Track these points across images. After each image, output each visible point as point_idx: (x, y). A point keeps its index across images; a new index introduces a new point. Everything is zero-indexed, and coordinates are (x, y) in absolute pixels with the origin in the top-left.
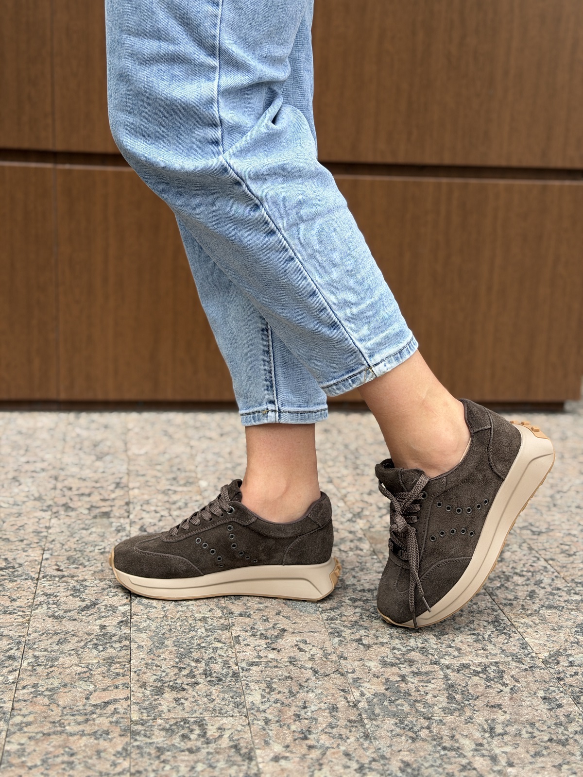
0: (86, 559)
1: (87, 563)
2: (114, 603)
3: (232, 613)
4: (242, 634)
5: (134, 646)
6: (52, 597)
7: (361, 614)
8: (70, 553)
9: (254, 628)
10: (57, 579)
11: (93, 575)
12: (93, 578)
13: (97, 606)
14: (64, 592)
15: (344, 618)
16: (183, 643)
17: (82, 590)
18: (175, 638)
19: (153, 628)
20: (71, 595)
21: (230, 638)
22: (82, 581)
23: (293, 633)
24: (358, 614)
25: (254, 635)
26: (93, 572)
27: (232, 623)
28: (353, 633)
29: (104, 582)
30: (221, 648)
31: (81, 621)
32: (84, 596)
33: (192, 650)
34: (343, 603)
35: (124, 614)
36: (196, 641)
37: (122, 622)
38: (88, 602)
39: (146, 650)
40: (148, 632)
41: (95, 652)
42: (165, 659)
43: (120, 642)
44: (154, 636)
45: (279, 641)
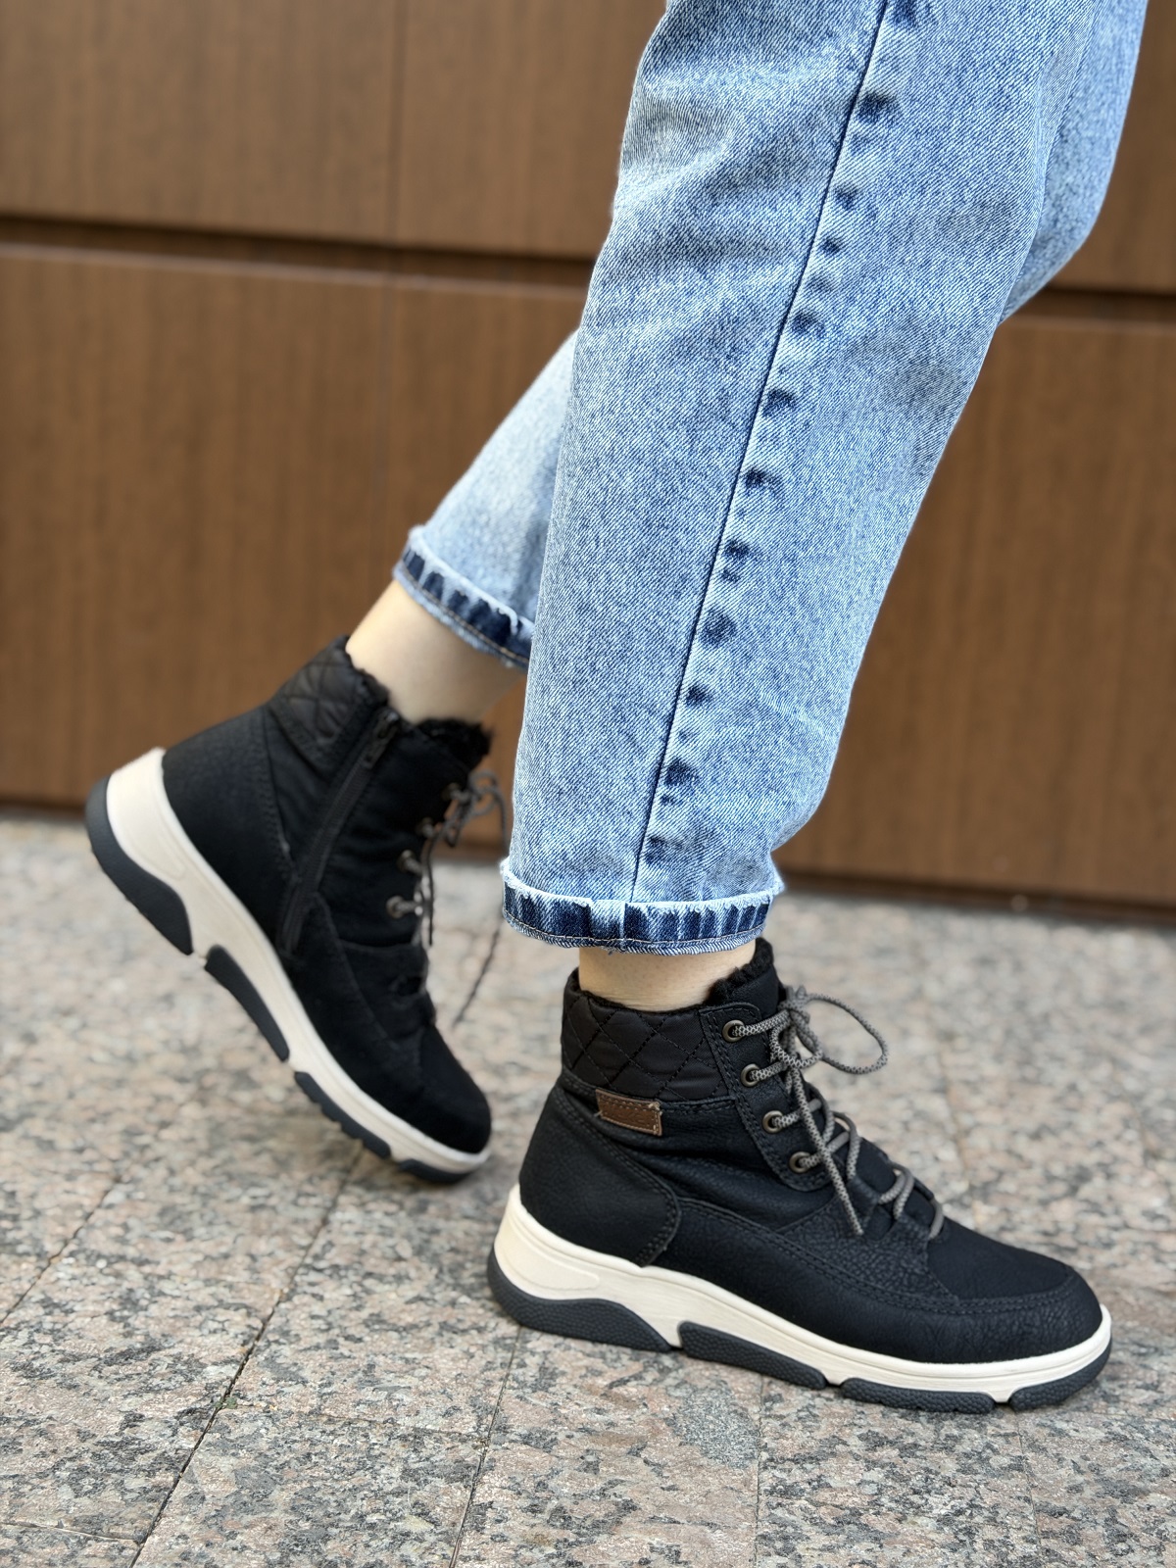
0: (207, 1218)
1: (200, 1231)
2: (204, 1354)
3: (504, 1429)
4: (502, 1499)
5: (181, 1491)
6: (57, 1311)
7: (880, 1492)
8: (178, 1199)
9: (545, 1486)
10: (102, 1264)
11: (197, 1265)
12: (194, 1272)
13: (154, 1356)
14: (95, 1302)
15: (824, 1495)
16: (320, 1503)
17: (143, 1303)
18: (305, 1485)
19: (263, 1444)
20: (110, 1314)
21: (457, 1510)
22: (161, 1277)
23: (653, 1518)
24: (870, 1489)
25: (534, 1510)
26: (200, 1257)
27: (492, 1460)
28: (830, 1549)
29: (213, 1289)
30: (420, 1539)
31: (87, 1394)
32: (137, 1321)
33: (334, 1531)
34: (840, 1447)
35: (209, 1388)
36: (359, 1503)
37: (191, 1411)
38: (137, 1342)
39: (205, 1510)
40: (241, 1453)
41: (66, 1493)
42: (245, 1548)
43: (151, 1473)
44: (255, 1470)
45: (598, 1539)
